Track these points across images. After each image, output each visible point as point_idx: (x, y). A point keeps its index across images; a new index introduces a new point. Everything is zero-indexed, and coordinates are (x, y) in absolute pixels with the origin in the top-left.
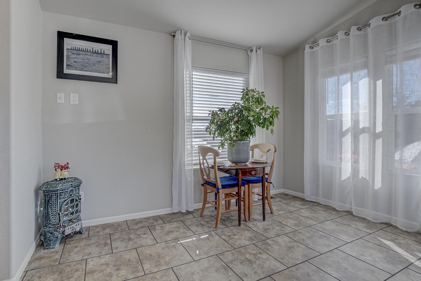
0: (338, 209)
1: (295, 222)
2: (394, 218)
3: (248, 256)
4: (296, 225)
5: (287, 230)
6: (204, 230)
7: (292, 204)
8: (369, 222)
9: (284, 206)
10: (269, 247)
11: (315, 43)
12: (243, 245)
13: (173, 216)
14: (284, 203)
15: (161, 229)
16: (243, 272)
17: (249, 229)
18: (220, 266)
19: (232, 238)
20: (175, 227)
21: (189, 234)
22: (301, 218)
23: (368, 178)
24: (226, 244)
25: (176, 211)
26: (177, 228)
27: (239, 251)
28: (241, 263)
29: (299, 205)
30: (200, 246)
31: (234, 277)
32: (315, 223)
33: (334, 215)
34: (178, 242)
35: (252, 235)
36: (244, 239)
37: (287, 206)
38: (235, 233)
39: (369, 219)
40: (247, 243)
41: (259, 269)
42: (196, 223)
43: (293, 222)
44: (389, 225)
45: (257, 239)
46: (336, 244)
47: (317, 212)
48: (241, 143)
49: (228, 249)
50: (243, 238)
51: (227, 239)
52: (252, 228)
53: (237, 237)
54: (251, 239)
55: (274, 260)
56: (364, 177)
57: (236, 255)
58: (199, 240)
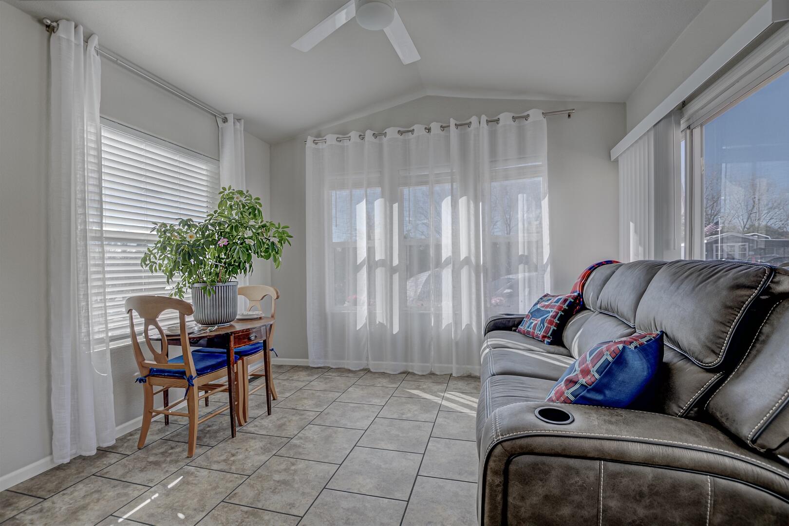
0: (354, 369)
1: (314, 402)
2: (411, 364)
3: (277, 477)
4: (317, 405)
5: (309, 416)
6: (167, 471)
7: (295, 377)
8: (389, 375)
9: (287, 384)
10: (301, 450)
11: (319, 137)
12: (258, 464)
13: (62, 474)
14: (284, 380)
15: (41, 517)
16: (284, 503)
17: (254, 436)
18: (241, 516)
19: (234, 462)
20: (85, 496)
21: (136, 494)
22: (318, 394)
23: (385, 322)
24: (229, 475)
25: (66, 461)
26: (92, 493)
27: (258, 477)
28: (274, 492)
29: (305, 377)
30: (177, 504)
31: (276, 518)
32: (338, 394)
33: (352, 378)
34: (118, 519)
35: (263, 443)
36: (256, 454)
37: (290, 383)
38: (233, 452)
39: (388, 372)
40: (264, 458)
41: (305, 486)
42: (139, 465)
43: (310, 402)
44: (407, 373)
45: (276, 445)
46: (373, 412)
47: (332, 379)
48: (224, 286)
49: (237, 483)
50: (252, 453)
51: (226, 468)
52: (258, 433)
53: (240, 457)
54: (265, 450)
55: (317, 464)
56: (381, 321)
57: (256, 484)
58: (168, 493)
